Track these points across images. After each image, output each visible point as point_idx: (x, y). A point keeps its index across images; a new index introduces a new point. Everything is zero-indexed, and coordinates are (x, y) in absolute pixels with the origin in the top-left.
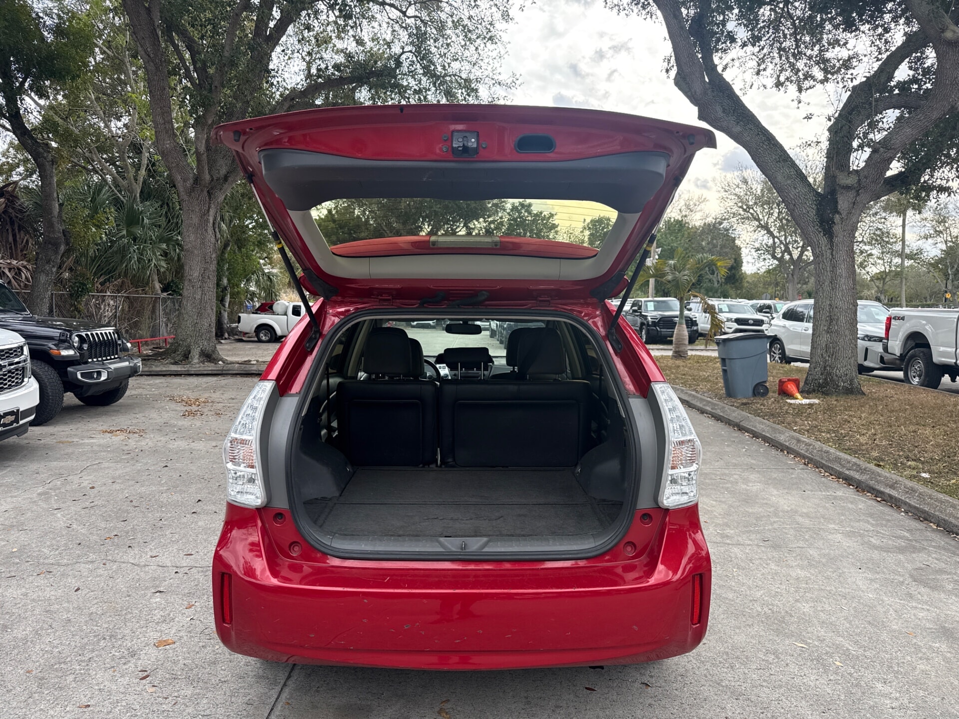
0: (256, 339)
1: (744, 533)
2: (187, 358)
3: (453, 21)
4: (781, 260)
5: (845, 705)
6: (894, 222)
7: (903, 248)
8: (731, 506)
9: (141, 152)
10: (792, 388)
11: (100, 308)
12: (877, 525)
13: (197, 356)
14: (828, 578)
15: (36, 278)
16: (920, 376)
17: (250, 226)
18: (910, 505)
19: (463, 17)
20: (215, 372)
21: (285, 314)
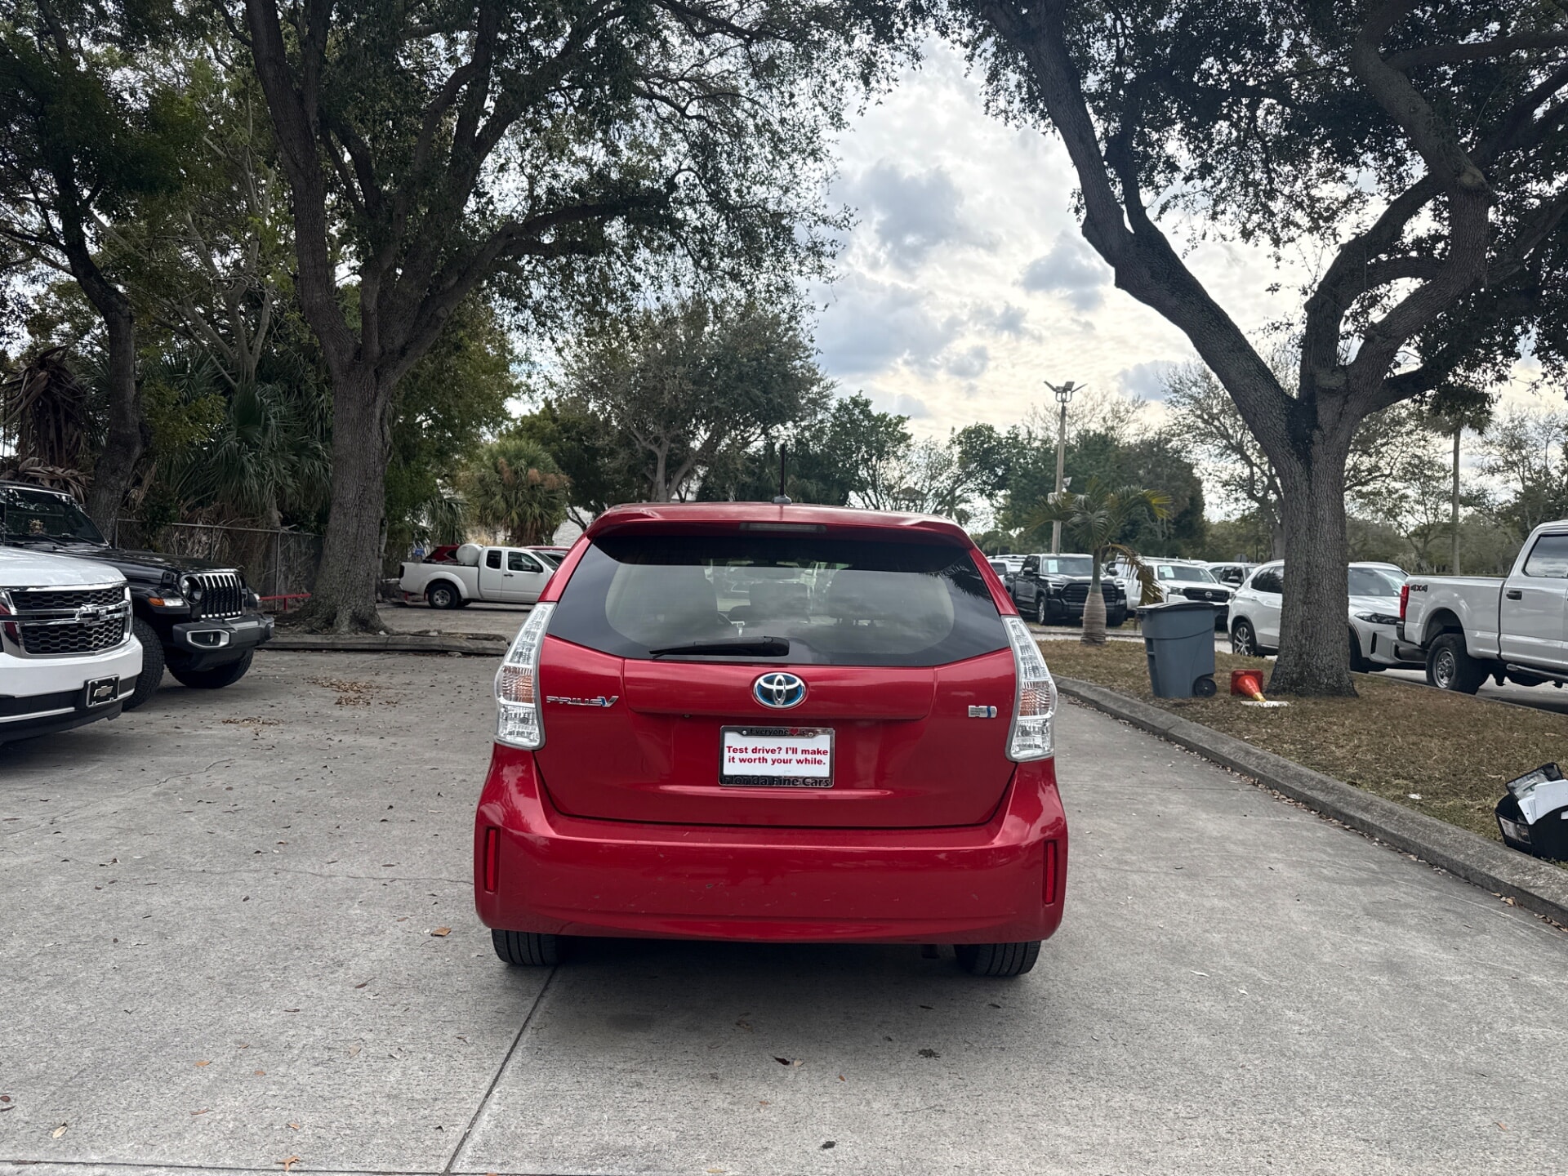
0: (427, 603)
1: (1149, 859)
2: (331, 624)
3: (756, 126)
4: (1262, 501)
5: (1242, 1030)
6: (1440, 447)
7: (1456, 487)
8: (1138, 830)
9: (261, 305)
10: (1250, 684)
11: (186, 547)
12: (1336, 855)
13: (346, 623)
14: (1253, 909)
15: (94, 496)
16: (1449, 676)
17: (424, 425)
18: (1386, 832)
19: (771, 119)
20: (375, 647)
21: (476, 564)
